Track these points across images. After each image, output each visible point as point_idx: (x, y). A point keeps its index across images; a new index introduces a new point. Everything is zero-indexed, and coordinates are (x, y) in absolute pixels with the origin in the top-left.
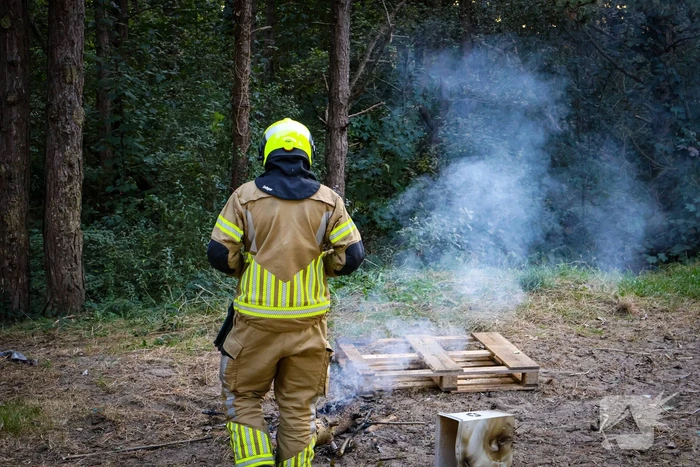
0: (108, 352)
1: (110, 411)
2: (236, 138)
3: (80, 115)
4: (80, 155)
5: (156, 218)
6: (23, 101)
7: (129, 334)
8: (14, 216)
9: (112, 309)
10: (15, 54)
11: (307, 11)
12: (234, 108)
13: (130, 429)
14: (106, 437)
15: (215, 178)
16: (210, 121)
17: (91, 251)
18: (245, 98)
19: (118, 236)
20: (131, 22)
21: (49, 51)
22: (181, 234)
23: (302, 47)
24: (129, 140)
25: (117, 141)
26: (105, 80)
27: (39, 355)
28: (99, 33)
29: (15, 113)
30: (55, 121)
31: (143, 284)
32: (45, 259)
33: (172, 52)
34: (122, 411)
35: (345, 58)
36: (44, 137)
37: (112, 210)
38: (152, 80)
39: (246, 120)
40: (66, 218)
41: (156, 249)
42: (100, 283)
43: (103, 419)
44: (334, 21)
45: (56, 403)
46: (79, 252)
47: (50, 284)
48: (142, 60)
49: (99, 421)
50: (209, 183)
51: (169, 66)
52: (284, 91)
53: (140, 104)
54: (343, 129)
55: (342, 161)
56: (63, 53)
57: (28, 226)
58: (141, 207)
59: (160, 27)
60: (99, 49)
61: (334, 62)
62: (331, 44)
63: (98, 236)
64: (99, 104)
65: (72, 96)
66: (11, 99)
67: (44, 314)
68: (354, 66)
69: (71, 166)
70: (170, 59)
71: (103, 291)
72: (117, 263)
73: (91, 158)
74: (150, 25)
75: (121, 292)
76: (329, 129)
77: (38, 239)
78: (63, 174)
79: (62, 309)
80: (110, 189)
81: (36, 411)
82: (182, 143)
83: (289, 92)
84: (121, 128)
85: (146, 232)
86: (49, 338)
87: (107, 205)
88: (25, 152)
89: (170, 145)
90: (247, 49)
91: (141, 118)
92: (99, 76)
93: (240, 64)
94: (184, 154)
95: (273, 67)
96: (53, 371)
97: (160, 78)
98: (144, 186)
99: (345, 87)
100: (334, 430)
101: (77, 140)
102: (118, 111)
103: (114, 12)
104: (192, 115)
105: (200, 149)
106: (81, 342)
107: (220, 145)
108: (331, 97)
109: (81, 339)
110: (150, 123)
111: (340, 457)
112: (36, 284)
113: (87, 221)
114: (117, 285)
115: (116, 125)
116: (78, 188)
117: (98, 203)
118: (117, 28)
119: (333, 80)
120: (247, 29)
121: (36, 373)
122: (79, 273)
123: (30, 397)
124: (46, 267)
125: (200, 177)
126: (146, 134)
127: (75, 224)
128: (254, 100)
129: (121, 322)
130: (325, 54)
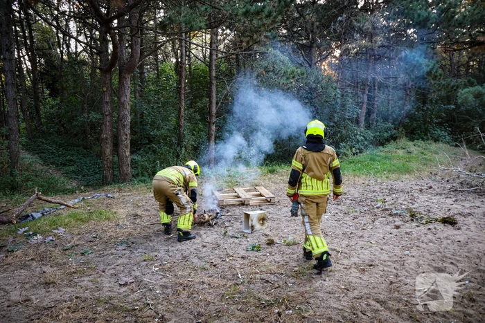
0: (139, 194)
1: (139, 213)
2: (180, 126)
3: (129, 119)
4: (129, 132)
5: (154, 152)
6: (110, 114)
7: (146, 188)
8: (108, 151)
9: (140, 181)
10: (108, 99)
11: (202, 86)
12: (179, 117)
13: (146, 218)
14: (138, 221)
15: (173, 139)
16: (171, 121)
17: (133, 162)
18: (182, 113)
19: (142, 157)
20: (146, 89)
21: (119, 98)
22: (162, 157)
23: (201, 98)
24: (145, 127)
25: (142, 127)
26: (137, 108)
27: (116, 195)
28: (135, 93)
29: (108, 118)
30: (121, 120)
31: (150, 172)
32: (118, 165)
33: (159, 99)
34: (143, 213)
35: (214, 101)
36: (118, 126)
37: (140, 149)
38: (153, 108)
39: (183, 120)
40: (125, 152)
41: (154, 161)
42: (136, 173)
43: (137, 215)
44: (210, 89)
45: (122, 210)
46: (129, 162)
47: (120, 173)
48: (149, 101)
49: (136, 216)
50: (171, 140)
51: (158, 103)
52: (195, 111)
53: (149, 115)
54: (214, 123)
55: (214, 134)
56: (123, 99)
57: (113, 154)
58: (149, 148)
59: (155, 91)
60: (135, 98)
61: (211, 102)
62: (210, 96)
63: (136, 157)
64: (136, 115)
65: (127, 113)
66: (107, 113)
67: (118, 182)
68: (217, 103)
69: (126, 135)
70: (158, 101)
71: (137, 175)
72: (142, 166)
73: (133, 132)
74: (152, 90)
75: (143, 175)
76: (209, 123)
77: (116, 159)
78: (124, 137)
79: (124, 181)
80: (139, 142)
81: (115, 213)
82: (162, 128)
83: (197, 112)
84: (143, 123)
85: (151, 156)
86: (120, 190)
87: (138, 147)
88: (112, 130)
89: (158, 128)
90: (183, 98)
91: (149, 120)
92: (136, 106)
93: (180, 102)
94: (163, 131)
95: (191, 104)
96: (121, 200)
97: (155, 107)
98: (150, 141)
99: (214, 110)
100: (211, 218)
101: (128, 127)
102: (142, 118)
103: (140, 86)
104: (165, 119)
105: (168, 130)
106: (130, 191)
107: (174, 128)
108: (210, 113)
109: (130, 190)
110: (152, 121)
111: (213, 226)
112: (115, 173)
113: (132, 153)
114: (142, 173)
115: (141, 122)
116: (129, 142)
117: (135, 147)
118: (141, 91)
119: (210, 107)
120: (183, 92)
121: (116, 201)
122: (129, 169)
123: (113, 208)
124: (119, 167)
125: (168, 138)
126: (151, 125)
127: (128, 154)
128: (185, 114)
129: (143, 184)
130: (208, 99)
